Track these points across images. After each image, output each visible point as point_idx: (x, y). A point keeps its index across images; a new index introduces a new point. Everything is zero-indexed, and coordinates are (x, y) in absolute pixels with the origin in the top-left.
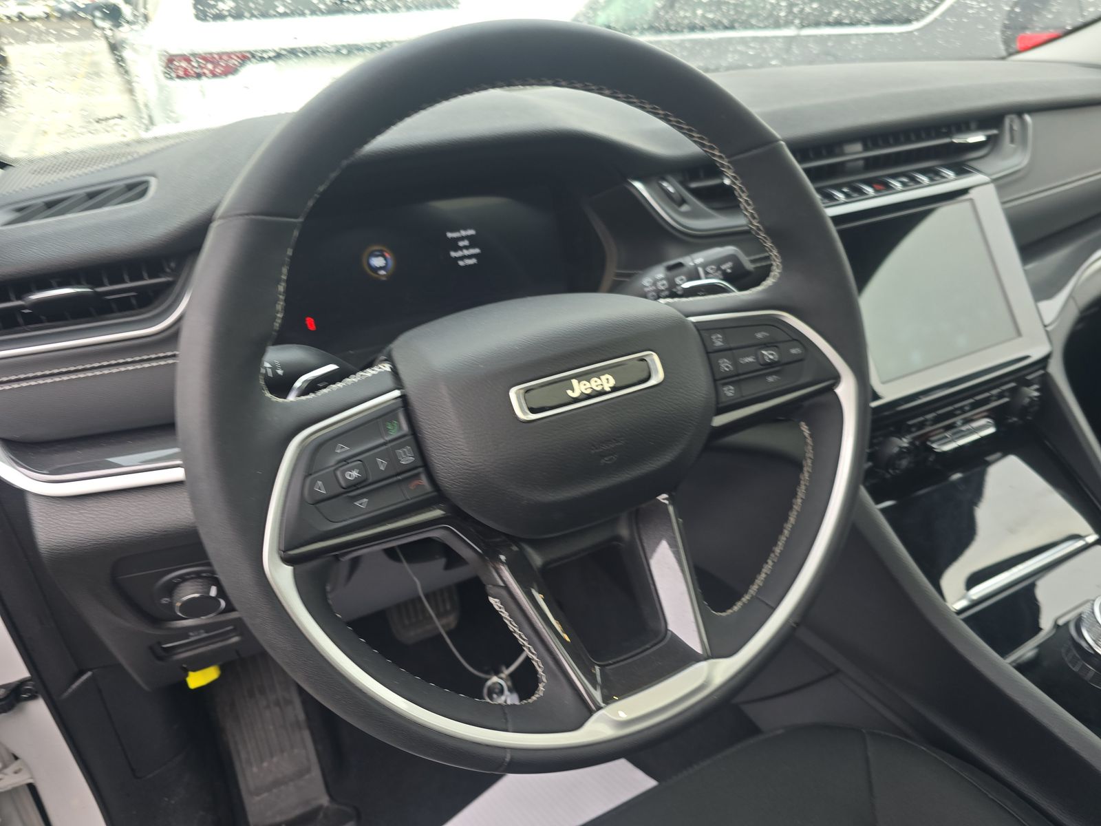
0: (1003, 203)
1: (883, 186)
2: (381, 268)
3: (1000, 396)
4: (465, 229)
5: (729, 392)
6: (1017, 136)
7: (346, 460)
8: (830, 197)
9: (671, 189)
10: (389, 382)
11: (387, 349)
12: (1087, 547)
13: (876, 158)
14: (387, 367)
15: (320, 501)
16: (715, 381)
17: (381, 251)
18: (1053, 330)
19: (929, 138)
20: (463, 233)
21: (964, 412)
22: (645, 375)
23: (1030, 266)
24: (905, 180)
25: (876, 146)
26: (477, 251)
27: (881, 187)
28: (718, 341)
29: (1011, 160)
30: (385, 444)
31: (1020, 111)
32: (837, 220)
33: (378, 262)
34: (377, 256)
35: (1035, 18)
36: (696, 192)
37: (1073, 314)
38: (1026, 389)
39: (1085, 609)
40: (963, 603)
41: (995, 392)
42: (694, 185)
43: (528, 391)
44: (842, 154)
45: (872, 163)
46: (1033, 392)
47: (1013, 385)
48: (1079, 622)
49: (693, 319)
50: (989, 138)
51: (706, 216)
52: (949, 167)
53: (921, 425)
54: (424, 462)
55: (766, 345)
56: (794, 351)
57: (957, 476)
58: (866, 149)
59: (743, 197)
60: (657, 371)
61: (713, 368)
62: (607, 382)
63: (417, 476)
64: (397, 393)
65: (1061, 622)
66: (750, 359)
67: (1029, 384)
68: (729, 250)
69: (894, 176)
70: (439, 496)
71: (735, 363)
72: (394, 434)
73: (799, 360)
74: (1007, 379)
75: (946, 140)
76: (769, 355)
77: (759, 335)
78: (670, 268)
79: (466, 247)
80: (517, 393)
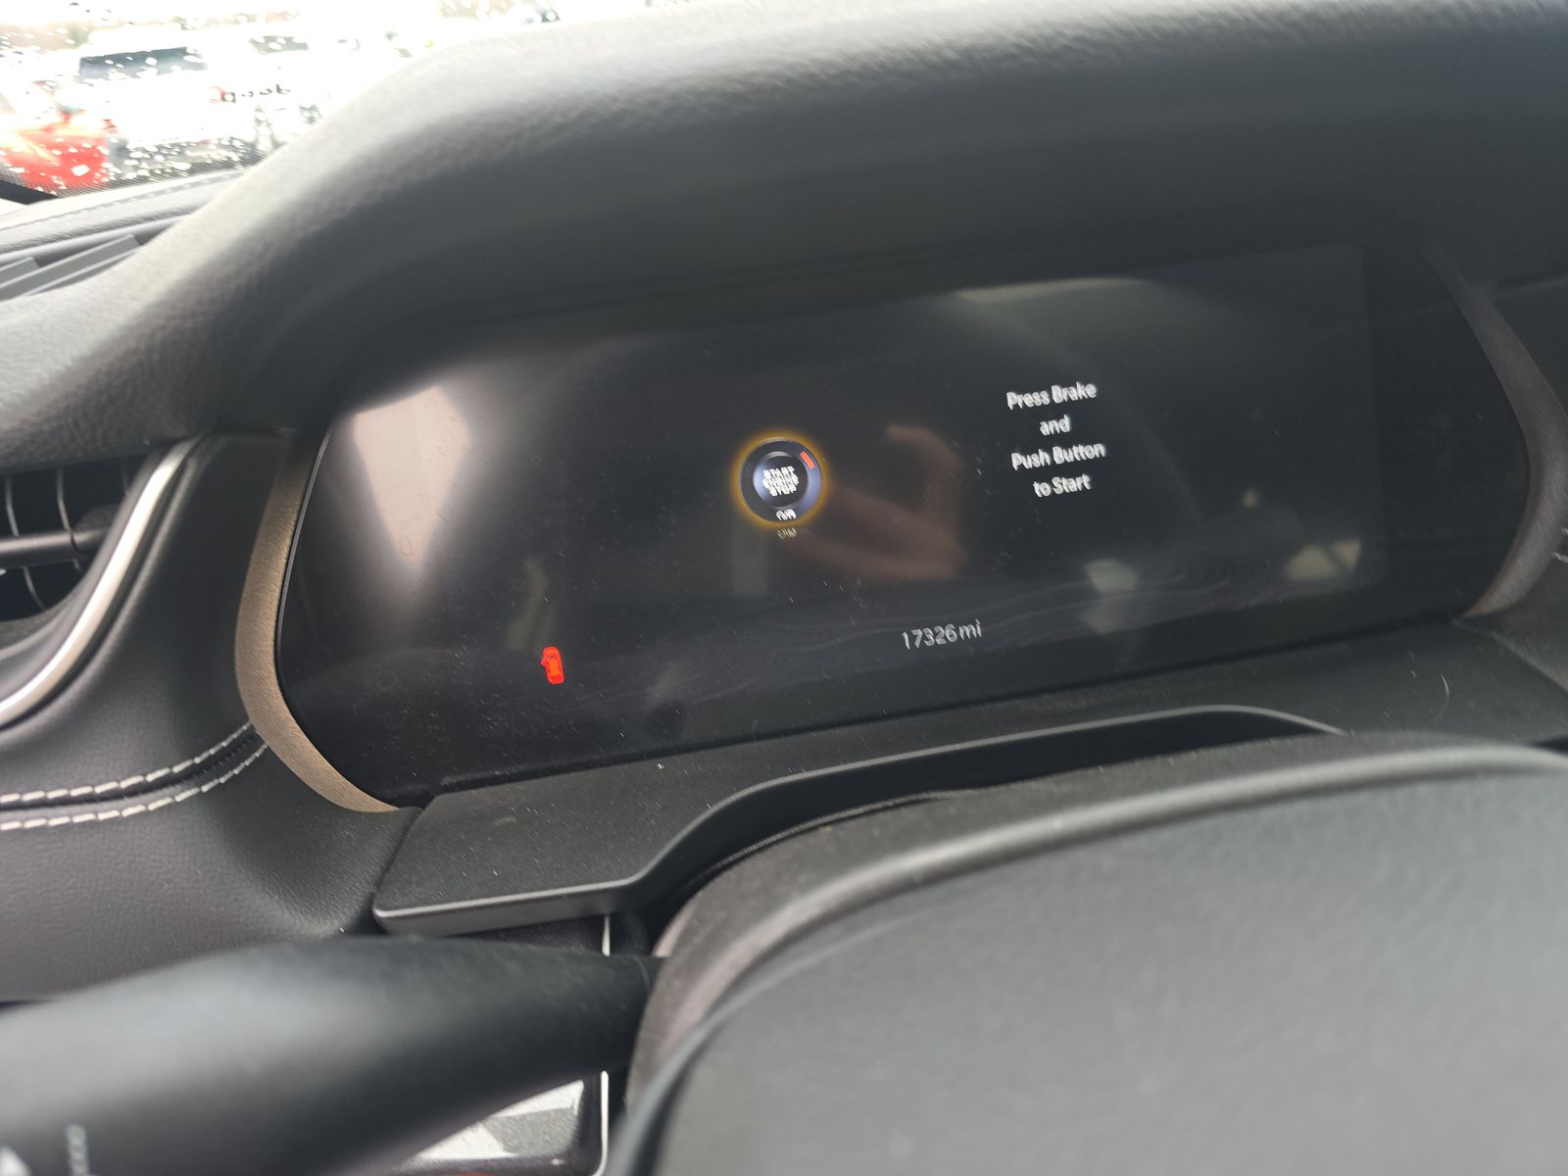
2: (784, 500)
4: (1067, 383)
17: (799, 448)
20: (1059, 394)
26: (1098, 450)
33: (775, 481)
34: (778, 464)
79: (1064, 440)
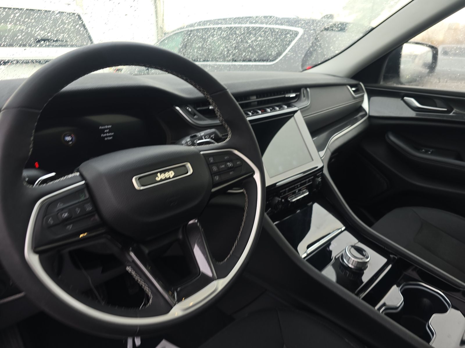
0: (303, 117)
1: (264, 111)
2: (70, 141)
3: (309, 181)
4: (107, 125)
5: (217, 178)
6: (306, 95)
7: (62, 209)
8: (247, 114)
9: (190, 110)
10: (80, 179)
11: (78, 168)
12: (342, 232)
13: (261, 101)
14: (78, 174)
15: (50, 227)
16: (212, 175)
17: (70, 134)
18: (323, 159)
19: (278, 95)
20: (106, 127)
21: (298, 188)
22: (186, 172)
23: (314, 139)
24: (271, 109)
25: (260, 97)
26: (113, 134)
27: (263, 111)
28: (211, 160)
29: (304, 103)
30: (78, 202)
31: (306, 87)
32: (250, 121)
33: (68, 138)
34: (68, 136)
35: (309, 59)
36: (199, 111)
37: (329, 154)
38: (317, 179)
39: (344, 252)
40: (305, 255)
41: (307, 180)
42: (198, 109)
43: (140, 178)
44: (249, 99)
45: (260, 103)
46: (319, 179)
47: (313, 177)
48: (342, 256)
49: (202, 153)
50: (296, 96)
51: (204, 120)
52: (285, 105)
53: (285, 192)
54: (96, 209)
55: (229, 161)
56: (238, 163)
57: (298, 211)
58: (257, 98)
59: (218, 114)
60: (190, 170)
61: (210, 170)
62: (171, 174)
63: (94, 215)
64: (83, 182)
65: (337, 257)
66: (223, 166)
67: (318, 177)
68: (213, 130)
69: (268, 108)
70: (103, 222)
71: (218, 168)
72: (82, 199)
73: (240, 166)
74: (310, 175)
75: (283, 96)
76: (230, 164)
77: (226, 158)
78: (192, 137)
79: (108, 133)
80: (136, 179)
